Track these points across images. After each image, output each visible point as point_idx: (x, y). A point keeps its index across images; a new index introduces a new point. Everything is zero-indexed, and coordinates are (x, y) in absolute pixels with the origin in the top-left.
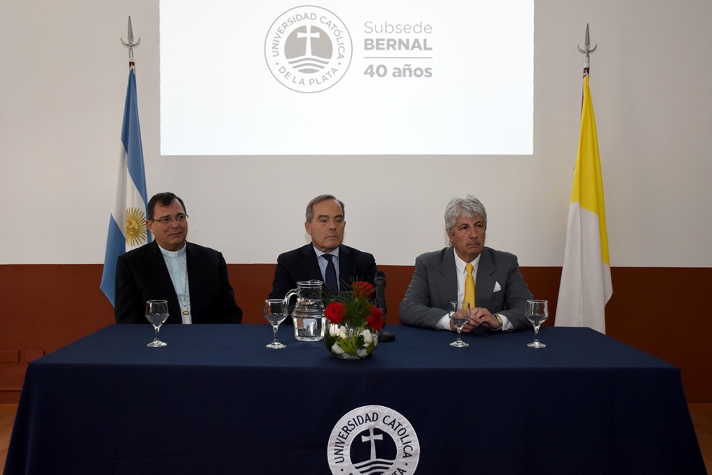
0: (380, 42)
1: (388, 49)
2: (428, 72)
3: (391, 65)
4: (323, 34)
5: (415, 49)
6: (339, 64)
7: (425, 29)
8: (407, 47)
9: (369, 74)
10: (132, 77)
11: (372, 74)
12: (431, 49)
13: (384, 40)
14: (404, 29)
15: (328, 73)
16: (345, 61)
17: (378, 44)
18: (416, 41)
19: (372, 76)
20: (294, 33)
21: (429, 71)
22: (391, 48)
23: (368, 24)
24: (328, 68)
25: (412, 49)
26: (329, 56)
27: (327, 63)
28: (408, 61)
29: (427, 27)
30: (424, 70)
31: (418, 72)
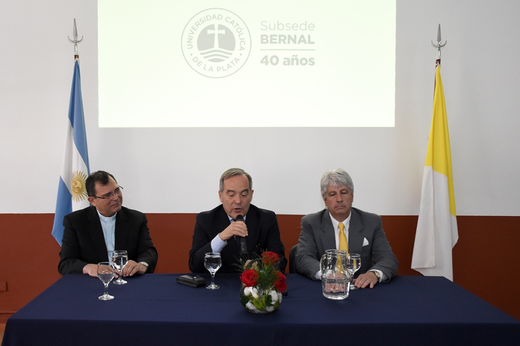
0: (273, 37)
1: (280, 43)
2: (312, 62)
3: (282, 56)
5: (301, 43)
7: (309, 27)
8: (294, 41)
9: (264, 62)
10: (77, 67)
11: (267, 63)
12: (313, 43)
13: (276, 36)
14: (293, 27)
17: (271, 39)
18: (302, 36)
19: (267, 64)
21: (312, 60)
22: (282, 42)
23: (264, 23)
25: (299, 43)
28: (295, 53)
29: (311, 26)
30: (308, 60)
31: (304, 62)
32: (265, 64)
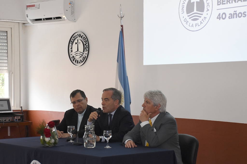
1: (227, 3)
2: (245, 15)
3: (228, 12)
6: (207, 14)
8: (235, 1)
11: (220, 18)
15: (203, 20)
16: (209, 12)
19: (220, 19)
21: (245, 13)
22: (228, 2)
24: (203, 17)
25: (238, 2)
26: (203, 11)
27: (202, 14)
28: (235, 9)
30: (242, 13)
31: (240, 15)
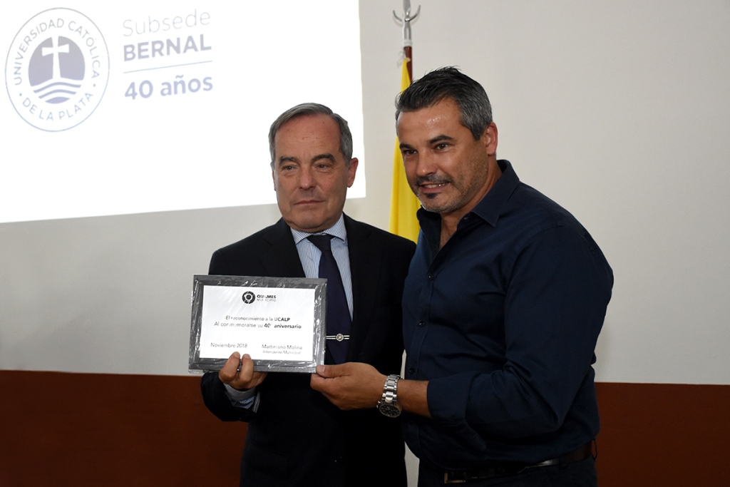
0: (143, 47)
1: (154, 55)
2: (208, 84)
3: (158, 79)
4: (74, 47)
5: (188, 51)
6: (94, 85)
7: (201, 19)
8: (177, 49)
9: (130, 95)
11: (134, 95)
12: (209, 48)
13: (147, 43)
14: (174, 23)
15: (81, 101)
16: (100, 81)
17: (140, 51)
18: (190, 39)
19: (134, 98)
20: (38, 51)
21: (208, 81)
22: (157, 53)
23: (127, 24)
24: (80, 93)
25: (185, 51)
27: (79, 86)
28: (179, 71)
29: (204, 16)
30: (201, 81)
31: (194, 86)
32: (131, 97)
